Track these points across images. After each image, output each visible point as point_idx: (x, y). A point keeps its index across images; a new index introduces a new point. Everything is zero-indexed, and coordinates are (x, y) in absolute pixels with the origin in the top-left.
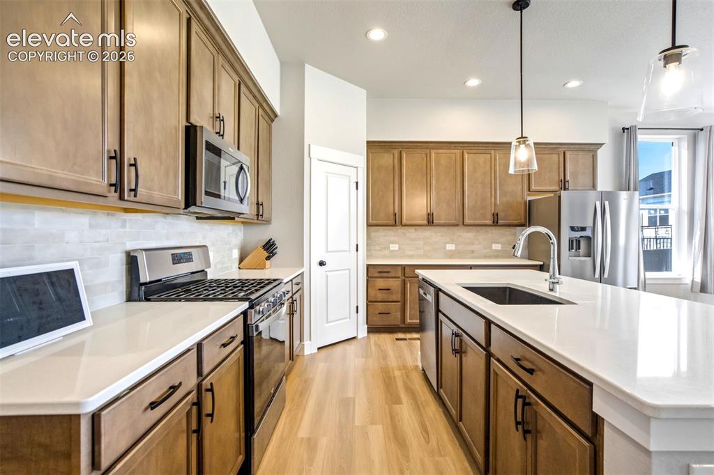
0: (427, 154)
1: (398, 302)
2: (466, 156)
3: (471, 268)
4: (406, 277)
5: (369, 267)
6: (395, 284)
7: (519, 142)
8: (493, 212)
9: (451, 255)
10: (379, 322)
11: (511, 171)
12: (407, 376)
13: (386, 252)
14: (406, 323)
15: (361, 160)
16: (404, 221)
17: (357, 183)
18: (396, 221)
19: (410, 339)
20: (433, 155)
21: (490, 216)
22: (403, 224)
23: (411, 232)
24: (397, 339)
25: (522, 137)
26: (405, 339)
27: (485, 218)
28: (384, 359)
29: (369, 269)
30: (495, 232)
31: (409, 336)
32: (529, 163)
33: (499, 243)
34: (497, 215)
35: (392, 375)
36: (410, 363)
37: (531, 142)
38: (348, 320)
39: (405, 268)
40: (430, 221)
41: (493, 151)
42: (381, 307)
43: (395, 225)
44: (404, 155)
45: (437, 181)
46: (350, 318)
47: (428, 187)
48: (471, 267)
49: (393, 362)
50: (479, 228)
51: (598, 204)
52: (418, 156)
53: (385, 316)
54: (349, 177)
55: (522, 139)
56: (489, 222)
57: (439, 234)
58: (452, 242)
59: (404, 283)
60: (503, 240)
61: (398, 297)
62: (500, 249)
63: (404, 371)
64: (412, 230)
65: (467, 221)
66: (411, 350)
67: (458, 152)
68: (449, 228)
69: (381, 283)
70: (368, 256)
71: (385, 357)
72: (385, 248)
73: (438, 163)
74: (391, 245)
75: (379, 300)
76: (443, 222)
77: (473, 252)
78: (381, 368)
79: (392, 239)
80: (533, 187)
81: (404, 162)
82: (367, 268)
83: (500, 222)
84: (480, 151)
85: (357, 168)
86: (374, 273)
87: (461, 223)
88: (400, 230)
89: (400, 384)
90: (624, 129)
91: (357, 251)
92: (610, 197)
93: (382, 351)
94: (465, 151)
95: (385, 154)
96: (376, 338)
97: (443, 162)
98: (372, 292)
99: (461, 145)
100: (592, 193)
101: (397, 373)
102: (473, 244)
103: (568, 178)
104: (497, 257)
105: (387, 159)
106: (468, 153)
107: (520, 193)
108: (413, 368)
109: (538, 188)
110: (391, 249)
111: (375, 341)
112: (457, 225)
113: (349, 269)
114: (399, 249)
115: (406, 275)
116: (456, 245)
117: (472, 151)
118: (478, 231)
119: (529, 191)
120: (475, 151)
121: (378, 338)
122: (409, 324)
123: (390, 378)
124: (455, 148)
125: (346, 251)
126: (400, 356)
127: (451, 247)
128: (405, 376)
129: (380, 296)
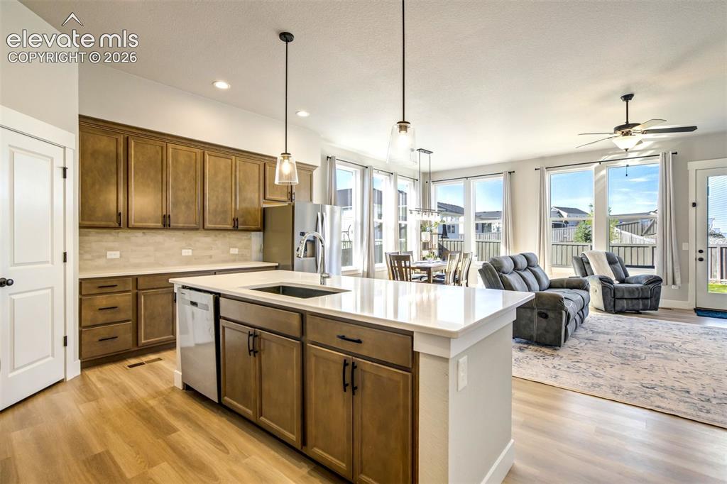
0: (162, 147)
1: (128, 321)
2: (207, 157)
3: (215, 274)
4: (139, 290)
5: (82, 282)
6: (124, 300)
7: (283, 157)
8: (233, 216)
9: (188, 261)
10: (99, 351)
11: (277, 182)
12: (168, 401)
13: (101, 262)
14: (140, 345)
15: (71, 140)
16: (132, 223)
17: (65, 169)
18: (121, 223)
19: (148, 362)
20: (170, 150)
21: (230, 221)
22: (130, 226)
23: (138, 237)
24: (131, 366)
25: (286, 153)
26: (141, 364)
27: (225, 221)
28: (124, 393)
29: (83, 285)
30: (234, 237)
31: (144, 359)
32: (290, 176)
33: (236, 247)
34: (237, 220)
35: (147, 406)
36: (163, 386)
37: (294, 159)
38: (51, 358)
39: (137, 279)
40: (166, 224)
41: (234, 158)
42: (103, 331)
43: (119, 227)
44: (132, 144)
45: (175, 179)
46: (53, 356)
47: (163, 186)
48: (215, 272)
49: (139, 392)
50: (217, 232)
51: (319, 214)
52: (152, 149)
53: (109, 342)
54: (52, 160)
55: (286, 155)
56: (230, 227)
57: (174, 239)
58: (188, 246)
59: (137, 297)
60: (240, 244)
61: (129, 314)
62: (237, 253)
63: (161, 398)
64: (139, 234)
65: (208, 225)
66: (156, 374)
67: (199, 151)
68: (186, 232)
69: (103, 301)
70: (81, 269)
71: (125, 391)
72: (99, 257)
73: (175, 160)
74: (109, 253)
75: (99, 323)
76: (181, 225)
77: (211, 257)
78: (128, 404)
79: (111, 244)
80: (268, 197)
81: (132, 152)
82: (80, 284)
83: (240, 227)
84: (221, 155)
85: (65, 148)
86: (90, 289)
87: (200, 226)
88: (123, 234)
89: (163, 412)
90: (328, 157)
91: (65, 261)
92: (321, 208)
93: (116, 385)
94: (206, 152)
95: (105, 138)
96: (98, 373)
97: (182, 159)
98: (88, 315)
99: (202, 145)
100: (309, 205)
101: (152, 403)
102: (211, 249)
103: (294, 191)
104: (234, 261)
105: (106, 144)
106: (209, 155)
107: (257, 201)
108: (170, 391)
109: (272, 197)
110: (109, 257)
111: (98, 377)
112: (197, 229)
113: (52, 288)
114: (121, 257)
115: (139, 288)
116: (193, 250)
117: (214, 154)
118: (216, 236)
119: (265, 199)
120: (217, 154)
121: (101, 372)
122: (144, 345)
123: (145, 411)
124: (196, 147)
125: (48, 262)
126: (146, 384)
127: (187, 252)
128: (165, 402)
129: (101, 318)
